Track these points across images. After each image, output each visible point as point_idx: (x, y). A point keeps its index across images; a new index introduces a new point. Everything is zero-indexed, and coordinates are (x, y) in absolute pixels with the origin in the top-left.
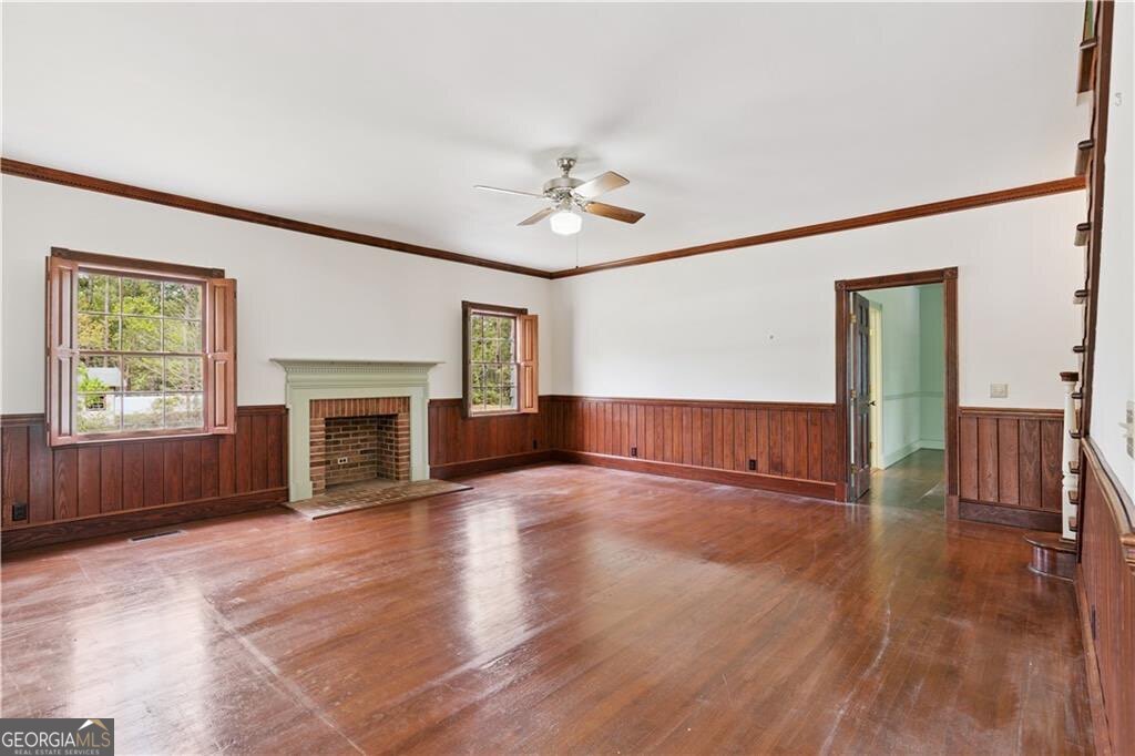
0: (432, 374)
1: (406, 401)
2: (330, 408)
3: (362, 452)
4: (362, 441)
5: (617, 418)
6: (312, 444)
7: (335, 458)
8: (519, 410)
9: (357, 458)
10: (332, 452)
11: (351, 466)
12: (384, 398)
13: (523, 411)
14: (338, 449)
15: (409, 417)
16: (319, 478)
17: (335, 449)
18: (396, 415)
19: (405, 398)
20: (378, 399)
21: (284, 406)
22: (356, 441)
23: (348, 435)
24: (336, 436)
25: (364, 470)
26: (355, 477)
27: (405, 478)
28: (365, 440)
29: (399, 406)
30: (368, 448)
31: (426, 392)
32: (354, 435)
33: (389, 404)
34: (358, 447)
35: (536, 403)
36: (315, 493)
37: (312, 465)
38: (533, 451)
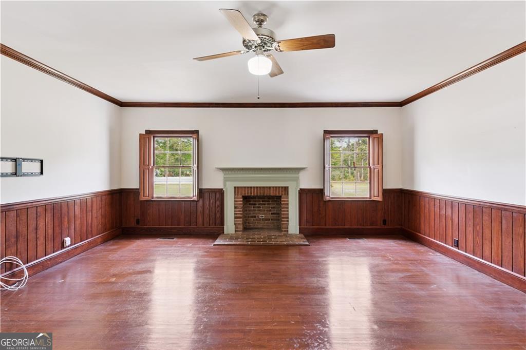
0: (302, 175)
1: (286, 189)
2: (245, 191)
3: (272, 214)
4: (272, 208)
5: (443, 212)
6: (235, 208)
7: (258, 215)
8: (370, 198)
9: (270, 216)
10: (257, 212)
11: (267, 220)
12: (273, 187)
13: (373, 199)
14: (260, 210)
15: (288, 198)
16: (239, 224)
17: (258, 210)
18: (281, 196)
19: (285, 187)
20: (270, 187)
21: (222, 189)
22: (269, 208)
23: (265, 204)
24: (259, 204)
25: (273, 223)
26: (268, 226)
27: (285, 231)
28: (274, 208)
29: (282, 191)
30: (275, 212)
31: (298, 184)
32: (268, 204)
33: (276, 190)
34: (270, 211)
35: (381, 194)
36: (236, 231)
37: (235, 218)
38: (383, 227)
